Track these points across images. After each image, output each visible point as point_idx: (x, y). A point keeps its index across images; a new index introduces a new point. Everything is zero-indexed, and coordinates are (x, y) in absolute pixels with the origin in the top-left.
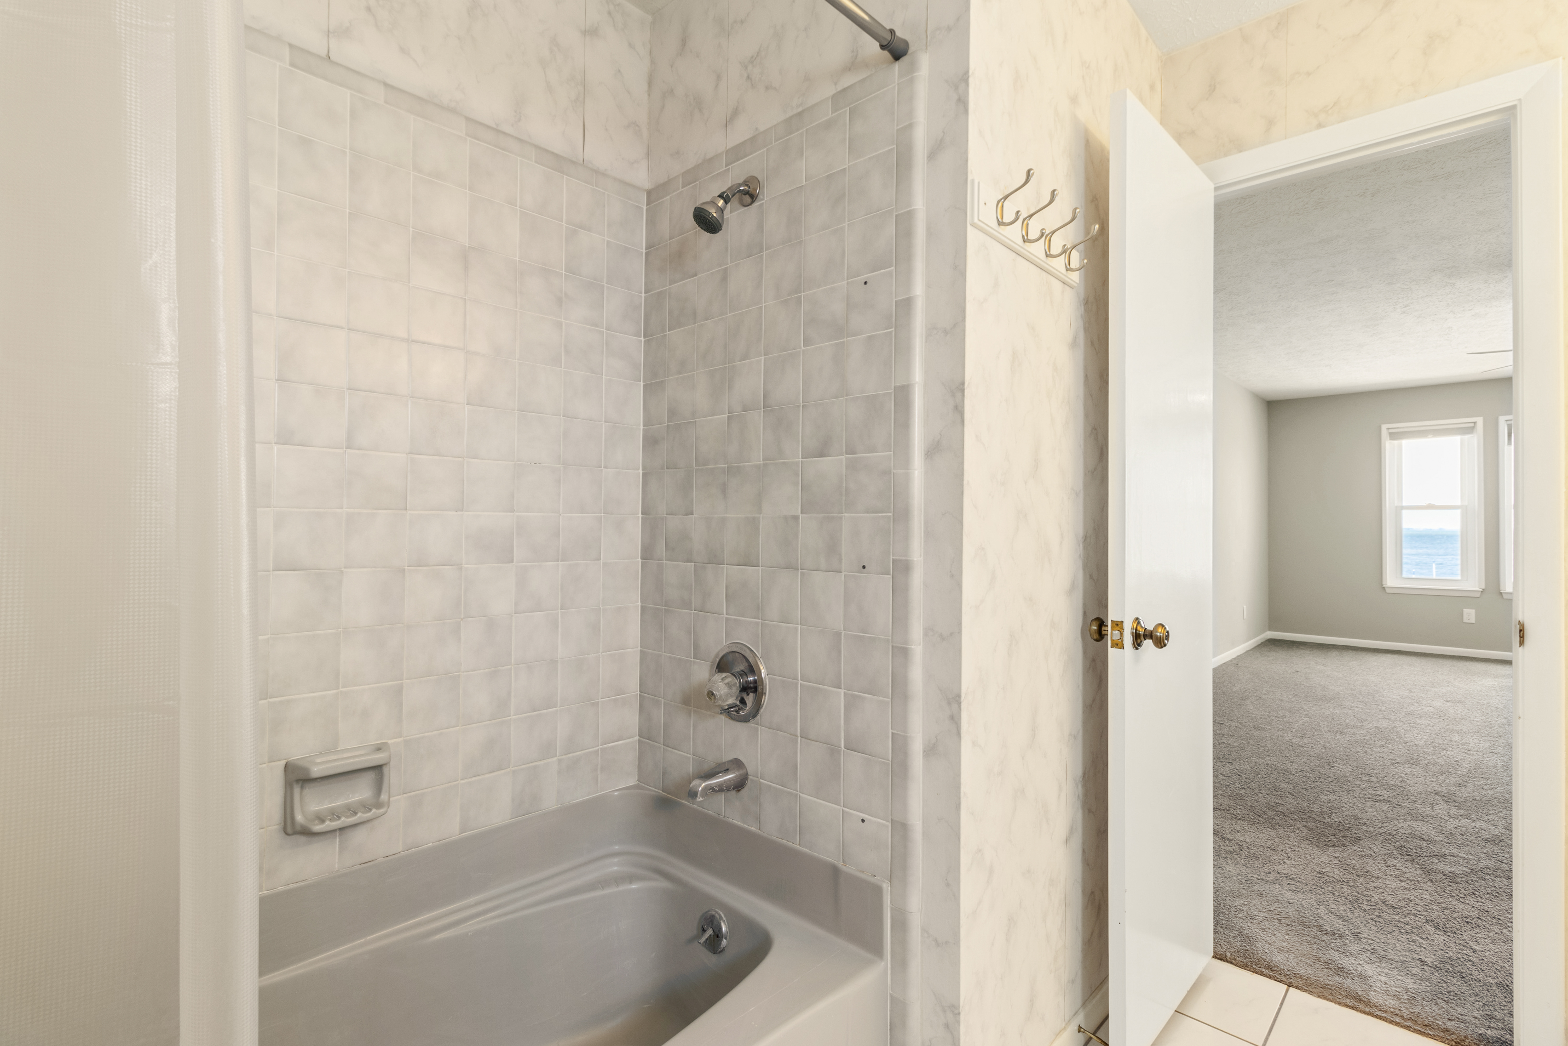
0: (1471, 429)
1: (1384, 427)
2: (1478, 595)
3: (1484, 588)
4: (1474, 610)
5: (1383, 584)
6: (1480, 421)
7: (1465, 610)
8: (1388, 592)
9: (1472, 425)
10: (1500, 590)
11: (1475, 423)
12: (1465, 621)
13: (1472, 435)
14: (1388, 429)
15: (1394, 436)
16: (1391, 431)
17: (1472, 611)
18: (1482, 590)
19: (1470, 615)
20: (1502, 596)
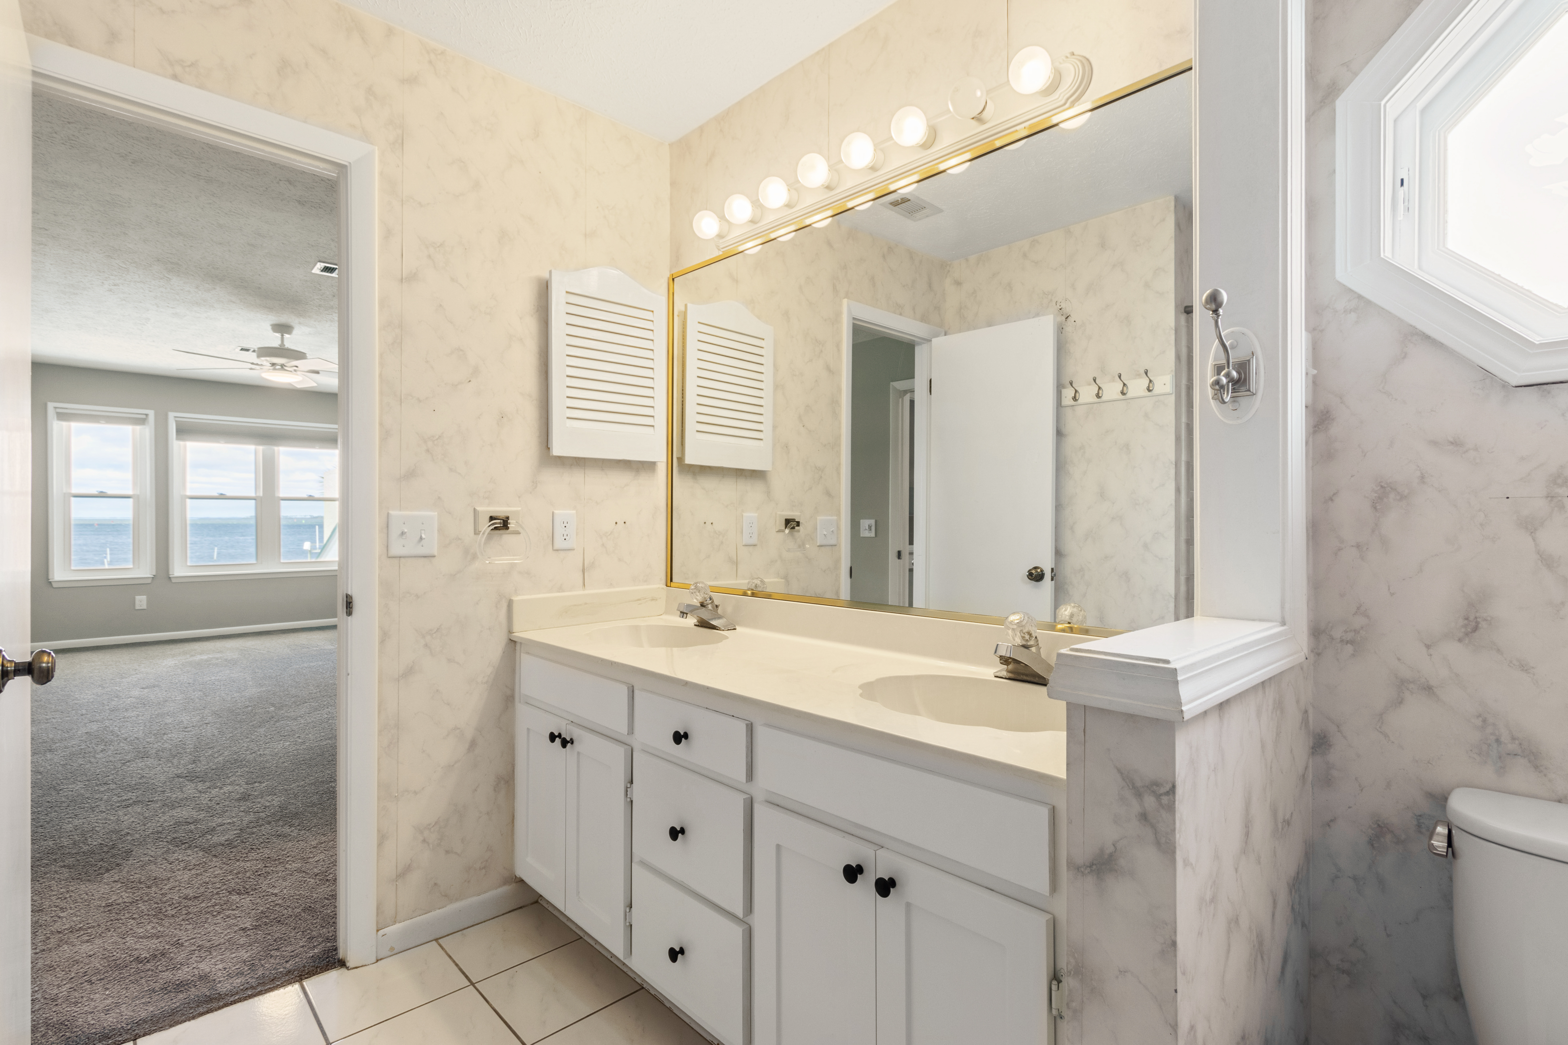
0: (142, 421)
1: (52, 406)
2: (149, 581)
3: (154, 574)
4: (145, 597)
5: (50, 578)
6: (151, 413)
7: (136, 597)
8: (56, 586)
9: (144, 417)
10: (168, 574)
11: (147, 415)
12: (137, 607)
13: (143, 426)
14: (56, 408)
15: (62, 416)
16: (58, 410)
17: (144, 598)
18: (153, 576)
19: (141, 601)
20: (171, 580)
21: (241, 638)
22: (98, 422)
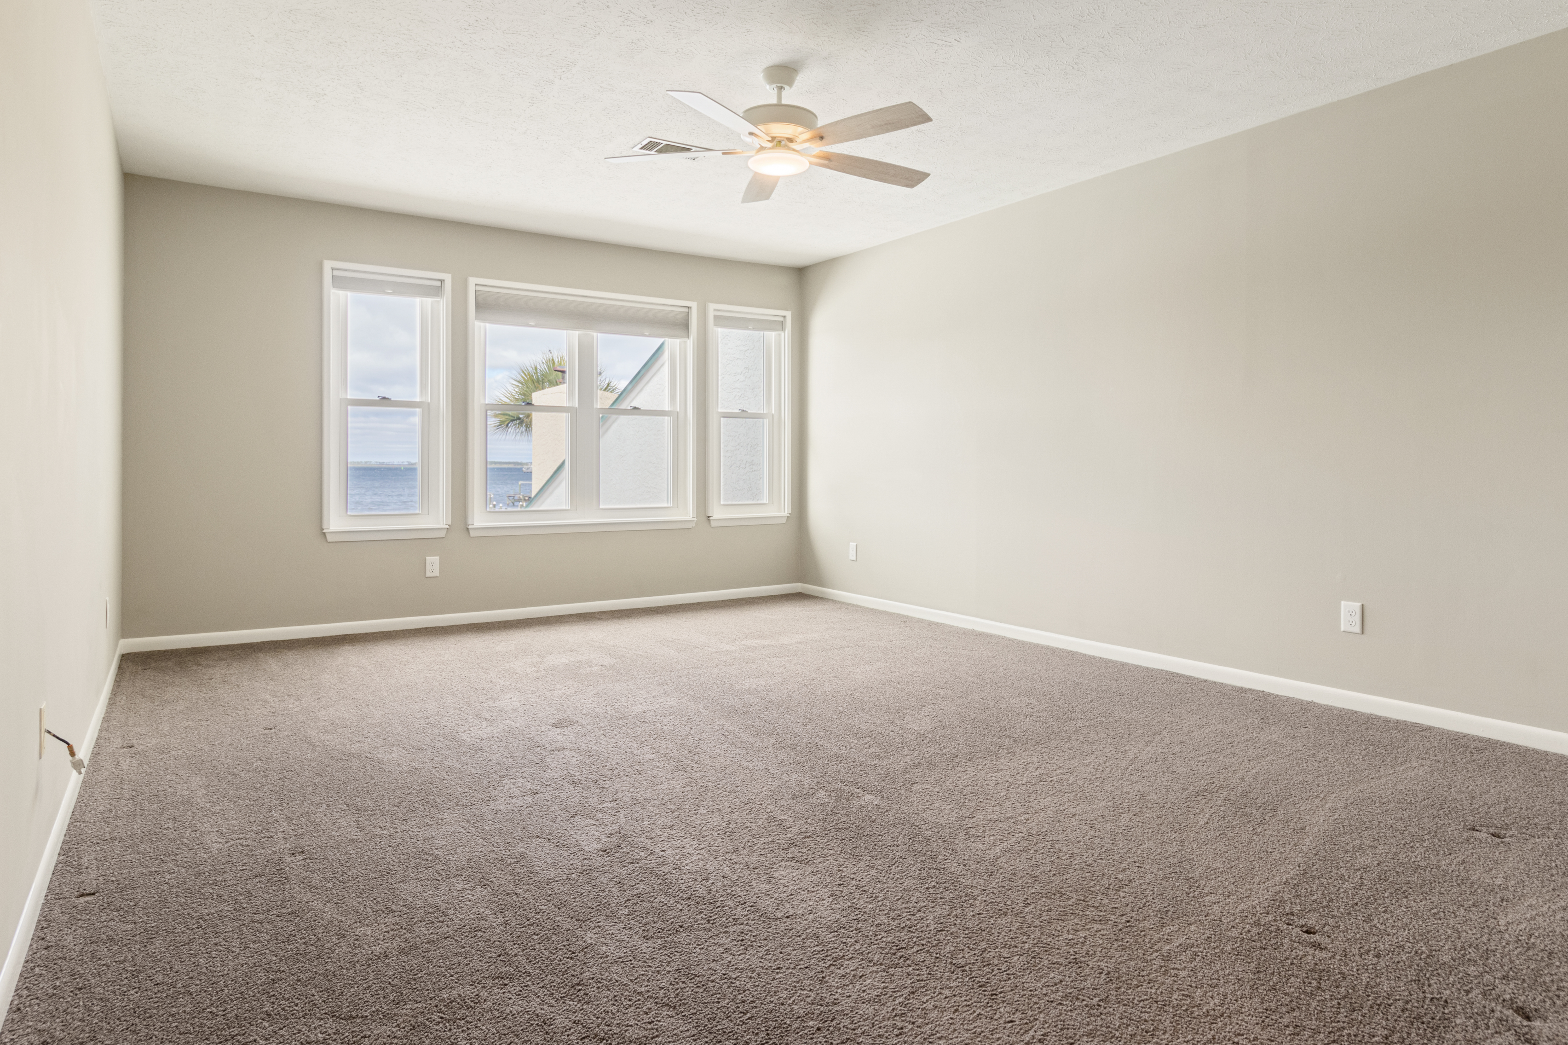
0: (437, 290)
1: (328, 265)
2: (442, 534)
3: (450, 524)
4: (438, 557)
5: (324, 527)
6: (448, 278)
7: (427, 558)
8: (329, 540)
9: (439, 284)
10: (466, 524)
11: (442, 281)
12: (428, 574)
13: (438, 299)
14: (333, 269)
15: (339, 282)
16: (336, 273)
17: (436, 559)
18: (448, 527)
19: (433, 564)
20: (469, 533)
21: (546, 627)
22: (384, 292)
